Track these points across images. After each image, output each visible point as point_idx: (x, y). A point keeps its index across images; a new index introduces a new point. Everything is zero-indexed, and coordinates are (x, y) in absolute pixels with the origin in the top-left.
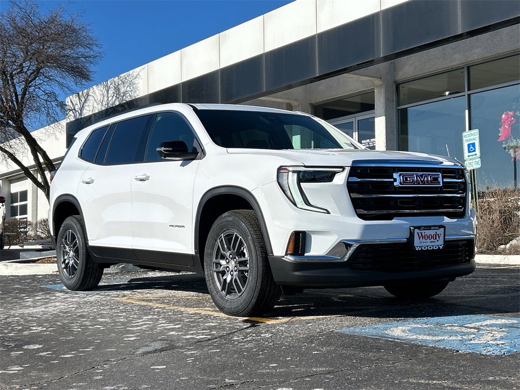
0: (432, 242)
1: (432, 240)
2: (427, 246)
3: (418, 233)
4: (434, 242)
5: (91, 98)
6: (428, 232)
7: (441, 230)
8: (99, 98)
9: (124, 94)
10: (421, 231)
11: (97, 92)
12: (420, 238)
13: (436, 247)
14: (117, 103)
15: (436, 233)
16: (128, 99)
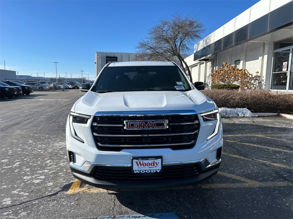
0: (150, 167)
1: (150, 166)
2: (145, 170)
3: (137, 162)
4: (152, 167)
5: (200, 44)
6: (146, 162)
7: (159, 161)
8: (202, 44)
9: (208, 42)
10: (139, 161)
11: (201, 42)
12: (138, 165)
13: (153, 171)
14: (206, 46)
15: (154, 162)
16: (209, 44)
